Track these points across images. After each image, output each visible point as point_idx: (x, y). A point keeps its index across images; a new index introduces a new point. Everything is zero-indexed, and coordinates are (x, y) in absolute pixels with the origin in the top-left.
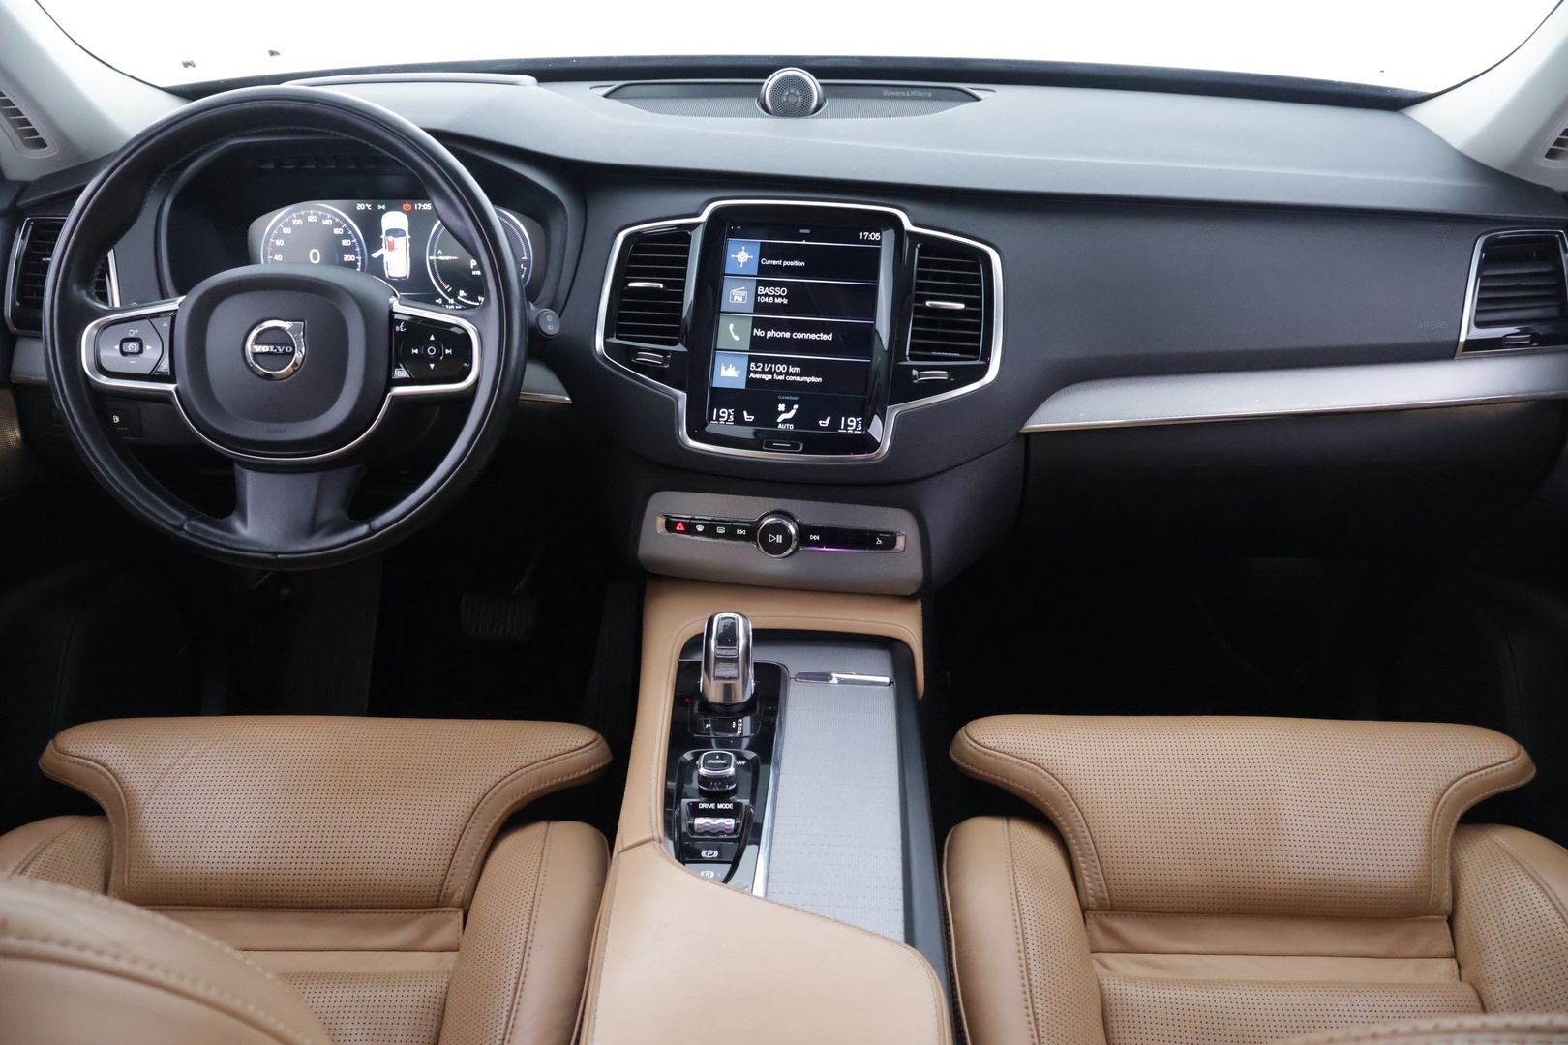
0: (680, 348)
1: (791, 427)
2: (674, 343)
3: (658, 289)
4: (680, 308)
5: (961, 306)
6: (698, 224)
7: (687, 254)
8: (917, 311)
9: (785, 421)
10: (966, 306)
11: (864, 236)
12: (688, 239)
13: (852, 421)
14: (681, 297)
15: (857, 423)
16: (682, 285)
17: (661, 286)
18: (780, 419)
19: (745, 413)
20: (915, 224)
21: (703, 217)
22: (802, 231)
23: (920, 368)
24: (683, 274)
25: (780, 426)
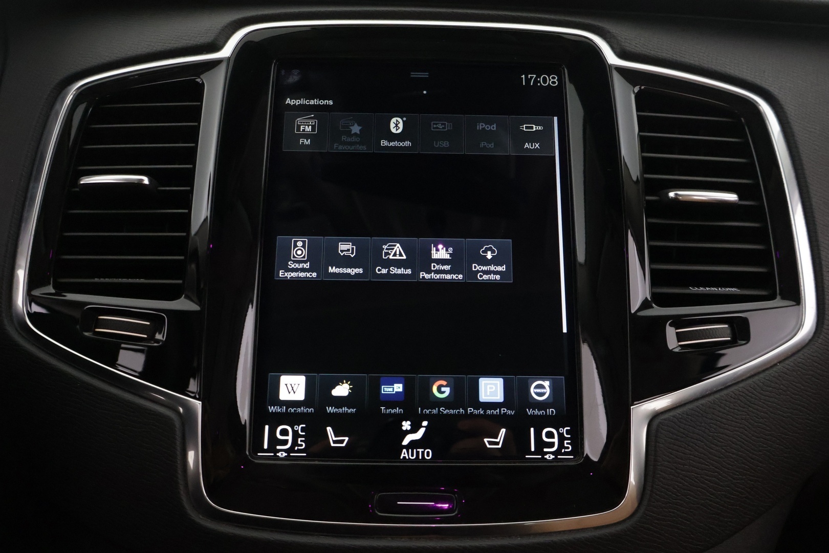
0: (183, 304)
1: (428, 454)
2: (171, 294)
3: (140, 184)
4: (186, 220)
5: (732, 197)
6: (218, 62)
7: (198, 119)
8: (652, 210)
9: (413, 445)
10: (740, 198)
11: (528, 81)
12: (197, 92)
13: (550, 435)
14: (186, 200)
15: (561, 438)
16: (188, 178)
17: (146, 181)
18: (406, 442)
19: (329, 429)
20: (622, 55)
21: (227, 51)
22: (414, 75)
23: (678, 322)
24: (190, 156)
25: (404, 454)
